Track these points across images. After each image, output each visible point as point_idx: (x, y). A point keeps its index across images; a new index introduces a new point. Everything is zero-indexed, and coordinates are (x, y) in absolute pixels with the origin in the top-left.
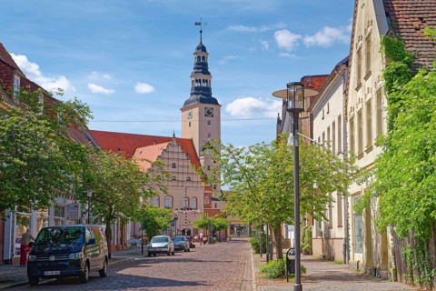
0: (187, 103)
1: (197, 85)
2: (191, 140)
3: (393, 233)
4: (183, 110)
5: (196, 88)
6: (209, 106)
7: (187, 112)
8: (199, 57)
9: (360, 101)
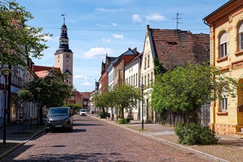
0: (57, 51)
1: (62, 43)
2: (59, 69)
3: (156, 112)
4: (55, 54)
5: (62, 45)
6: (68, 53)
7: (57, 56)
8: (63, 31)
9: (146, 73)
